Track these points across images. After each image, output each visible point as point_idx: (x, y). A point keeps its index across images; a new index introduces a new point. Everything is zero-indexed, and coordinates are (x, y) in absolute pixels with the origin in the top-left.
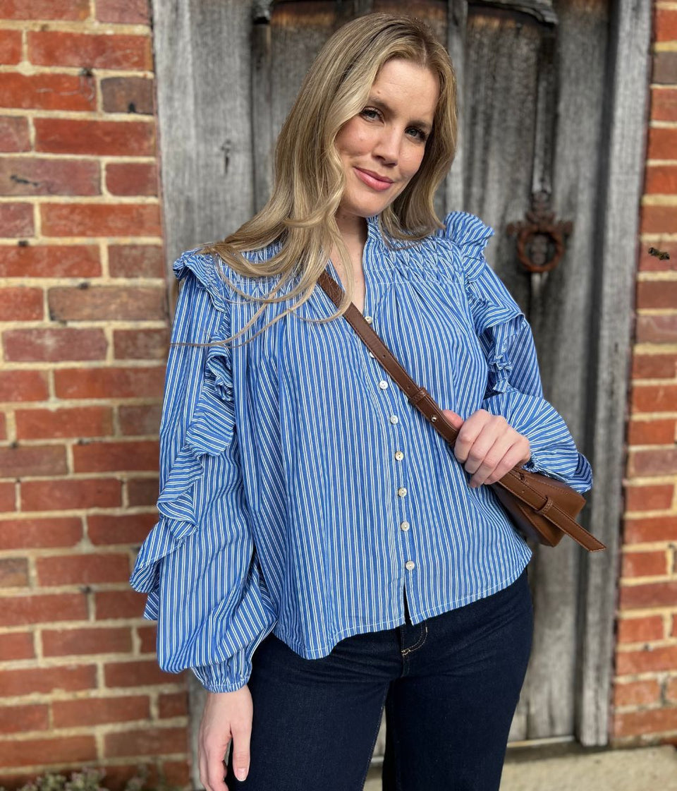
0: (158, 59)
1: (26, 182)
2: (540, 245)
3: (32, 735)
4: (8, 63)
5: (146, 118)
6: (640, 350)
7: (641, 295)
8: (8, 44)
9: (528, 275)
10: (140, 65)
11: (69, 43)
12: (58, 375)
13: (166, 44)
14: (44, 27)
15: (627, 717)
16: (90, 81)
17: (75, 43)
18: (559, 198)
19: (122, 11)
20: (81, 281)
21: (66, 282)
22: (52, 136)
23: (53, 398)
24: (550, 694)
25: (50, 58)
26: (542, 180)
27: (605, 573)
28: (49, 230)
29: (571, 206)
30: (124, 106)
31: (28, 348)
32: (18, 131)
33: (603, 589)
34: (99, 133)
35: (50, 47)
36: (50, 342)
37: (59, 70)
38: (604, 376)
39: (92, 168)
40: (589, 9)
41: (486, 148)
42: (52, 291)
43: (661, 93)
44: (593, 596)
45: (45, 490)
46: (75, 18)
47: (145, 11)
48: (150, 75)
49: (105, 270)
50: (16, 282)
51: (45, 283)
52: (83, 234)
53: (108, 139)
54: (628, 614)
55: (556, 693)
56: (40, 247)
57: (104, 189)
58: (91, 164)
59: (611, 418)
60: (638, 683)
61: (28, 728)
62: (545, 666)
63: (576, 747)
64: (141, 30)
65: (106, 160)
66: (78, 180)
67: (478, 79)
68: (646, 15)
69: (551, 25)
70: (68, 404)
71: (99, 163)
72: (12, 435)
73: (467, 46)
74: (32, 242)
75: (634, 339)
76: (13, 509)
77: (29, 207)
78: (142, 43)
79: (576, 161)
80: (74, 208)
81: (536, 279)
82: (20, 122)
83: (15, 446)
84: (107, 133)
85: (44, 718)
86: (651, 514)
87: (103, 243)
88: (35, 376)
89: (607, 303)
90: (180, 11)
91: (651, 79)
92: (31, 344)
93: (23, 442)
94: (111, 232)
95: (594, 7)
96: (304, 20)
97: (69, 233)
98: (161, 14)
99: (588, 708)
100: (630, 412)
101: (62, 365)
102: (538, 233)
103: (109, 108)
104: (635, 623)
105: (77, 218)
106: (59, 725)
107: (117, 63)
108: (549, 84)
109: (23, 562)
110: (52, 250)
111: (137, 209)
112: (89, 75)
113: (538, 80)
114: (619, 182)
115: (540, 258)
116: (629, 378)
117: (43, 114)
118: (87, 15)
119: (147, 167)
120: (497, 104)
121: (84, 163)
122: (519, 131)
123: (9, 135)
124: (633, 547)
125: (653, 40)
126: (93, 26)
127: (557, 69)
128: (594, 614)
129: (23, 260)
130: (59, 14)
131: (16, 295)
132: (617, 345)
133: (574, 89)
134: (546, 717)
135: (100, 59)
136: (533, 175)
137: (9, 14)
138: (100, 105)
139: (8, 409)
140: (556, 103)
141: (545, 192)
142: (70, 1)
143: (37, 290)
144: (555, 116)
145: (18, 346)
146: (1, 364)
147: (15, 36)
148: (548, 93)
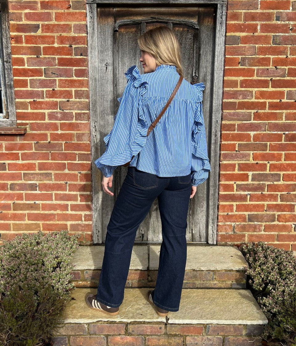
0: (89, 42)
1: (55, 74)
3: (51, 222)
4: (52, 44)
5: (85, 57)
6: (224, 122)
7: (224, 106)
8: (52, 39)
10: (84, 44)
11: (66, 39)
12: (61, 124)
13: (91, 38)
14: (61, 35)
15: (222, 235)
16: (71, 48)
17: (68, 38)
18: (201, 78)
19: (80, 30)
20: (68, 99)
21: (64, 100)
22: (62, 62)
23: (59, 130)
24: (200, 228)
25: (62, 42)
26: (195, 73)
27: (214, 190)
28: (60, 86)
29: (205, 80)
30: (80, 54)
31: (54, 117)
32: (54, 61)
33: (214, 195)
34: (73, 61)
35: (62, 40)
36: (59, 115)
37: (64, 45)
38: (213, 130)
39: (71, 70)
42: (60, 102)
43: (228, 48)
44: (210, 197)
45: (57, 155)
46: (68, 32)
47: (85, 30)
48: (86, 46)
49: (74, 97)
50: (51, 99)
51: (58, 100)
52: (68, 87)
53: (75, 63)
54: (221, 203)
55: (201, 228)
56: (57, 90)
57: (74, 75)
58: (71, 69)
59: (216, 143)
60: (225, 225)
61: (50, 220)
62: (198, 219)
63: (207, 244)
64: (84, 35)
65: (74, 68)
66: (67, 73)
68: (224, 25)
69: (197, 29)
70: (63, 132)
72: (49, 140)
74: (56, 89)
75: (222, 119)
76: (49, 160)
77: (55, 80)
78: (85, 38)
79: (206, 67)
80: (66, 80)
82: (54, 59)
83: (49, 142)
84: (75, 61)
85: (54, 218)
86: (228, 172)
87: (73, 90)
88: (55, 124)
89: (214, 108)
90: (94, 29)
91: (225, 44)
92: (54, 116)
93: (52, 142)
94: (75, 87)
95: (210, 23)
96: (128, 30)
97: (65, 87)
98: (89, 30)
99: (210, 232)
100: (221, 141)
101: (62, 122)
103: (76, 55)
104: (224, 206)
105: (67, 83)
106: (58, 221)
107: (78, 43)
108: (197, 45)
109: (51, 174)
110: (60, 91)
111: (82, 81)
112: (71, 46)
113: (194, 44)
114: (217, 73)
116: (221, 131)
117: (60, 57)
118: (71, 31)
119: (85, 70)
121: (69, 69)
122: (189, 59)
123: (51, 62)
124: (222, 182)
125: (226, 33)
126: (72, 34)
127: (200, 41)
128: (211, 202)
129: (53, 94)
130: (64, 31)
131: (51, 103)
132: (217, 121)
133: (205, 47)
134: (198, 236)
135: (74, 43)
136: (193, 72)
137: (52, 32)
138: (73, 54)
139: (48, 133)
140: (200, 51)
141: (196, 76)
142: (67, 28)
143: (57, 102)
144: (200, 55)
145: (51, 116)
146: (47, 121)
147: (53, 37)
148: (196, 48)
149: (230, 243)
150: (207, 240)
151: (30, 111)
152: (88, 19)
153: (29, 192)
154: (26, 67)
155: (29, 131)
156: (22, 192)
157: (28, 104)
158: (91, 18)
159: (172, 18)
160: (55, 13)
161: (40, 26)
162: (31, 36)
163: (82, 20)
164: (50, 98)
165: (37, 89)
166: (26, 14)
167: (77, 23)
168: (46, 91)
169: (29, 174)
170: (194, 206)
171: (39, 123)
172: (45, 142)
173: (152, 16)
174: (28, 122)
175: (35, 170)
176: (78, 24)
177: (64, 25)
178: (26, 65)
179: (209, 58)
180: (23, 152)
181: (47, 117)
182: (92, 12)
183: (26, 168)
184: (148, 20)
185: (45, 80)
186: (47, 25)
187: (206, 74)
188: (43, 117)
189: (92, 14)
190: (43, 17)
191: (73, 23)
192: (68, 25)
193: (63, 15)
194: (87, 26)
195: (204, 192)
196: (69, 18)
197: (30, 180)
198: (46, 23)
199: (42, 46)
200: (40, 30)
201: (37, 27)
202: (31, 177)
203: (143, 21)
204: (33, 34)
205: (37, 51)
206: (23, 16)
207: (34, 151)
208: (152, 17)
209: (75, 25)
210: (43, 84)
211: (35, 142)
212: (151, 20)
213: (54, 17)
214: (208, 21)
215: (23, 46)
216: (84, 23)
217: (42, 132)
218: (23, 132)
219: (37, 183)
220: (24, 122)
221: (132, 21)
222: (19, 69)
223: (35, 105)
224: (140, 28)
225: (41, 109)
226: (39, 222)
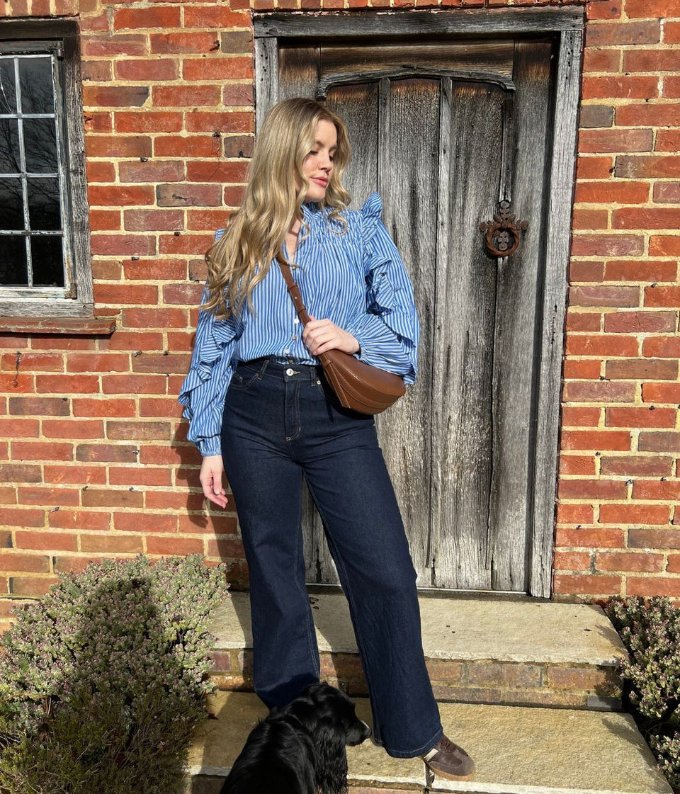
1: (180, 198)
2: (504, 238)
3: (167, 535)
4: (175, 131)
6: (572, 310)
7: (572, 272)
8: (175, 120)
9: (495, 257)
10: (247, 129)
11: (208, 118)
12: (193, 312)
14: (195, 110)
15: (564, 578)
16: (219, 139)
17: (211, 118)
18: (518, 206)
19: (238, 99)
21: (200, 257)
22: (197, 172)
23: (189, 326)
24: (511, 558)
25: (198, 127)
26: (505, 194)
27: (548, 469)
28: (192, 227)
29: (527, 210)
30: (237, 154)
31: (177, 295)
32: (178, 170)
33: (547, 481)
34: (222, 169)
35: (198, 121)
36: (189, 292)
37: (201, 134)
38: (546, 328)
39: (218, 189)
40: (539, 79)
41: (466, 173)
42: (191, 261)
43: (585, 134)
44: (539, 486)
46: (213, 104)
47: (251, 98)
48: (252, 135)
50: (172, 256)
51: (188, 258)
52: (209, 229)
53: (227, 173)
54: (564, 501)
55: (515, 559)
56: (186, 236)
57: (223, 202)
58: (217, 187)
59: (552, 358)
60: (573, 554)
61: (165, 530)
62: (508, 538)
63: (528, 596)
64: (248, 109)
65: (225, 185)
66: (209, 197)
67: (460, 129)
68: (577, 81)
69: (512, 91)
71: (221, 186)
72: (165, 348)
73: (453, 108)
74: (182, 233)
75: (568, 303)
76: (164, 393)
77: (182, 212)
78: (249, 116)
79: (531, 181)
80: (206, 213)
81: (500, 260)
82: (180, 164)
83: (166, 354)
84: (226, 169)
85: (174, 525)
86: (581, 429)
88: (180, 313)
89: (549, 277)
90: (271, 97)
91: (578, 126)
92: (179, 293)
93: (171, 352)
95: (542, 78)
96: (348, 96)
97: (203, 229)
98: (260, 99)
99: (536, 569)
100: (564, 355)
101: (195, 307)
102: (501, 230)
103: (228, 155)
104: (570, 509)
105: (207, 219)
106: (182, 531)
107: (234, 129)
108: (509, 129)
109: (168, 424)
110: (193, 237)
112: (218, 136)
113: (502, 127)
114: (557, 195)
115: (504, 246)
116: (565, 331)
117: (192, 159)
118: (219, 102)
120: (474, 144)
121: (213, 186)
122: (490, 161)
123: (173, 172)
124: (567, 452)
125: (580, 99)
126: (222, 108)
127: (516, 120)
128: (539, 498)
129: (177, 244)
130: (203, 102)
131: (172, 264)
132: (556, 307)
133: (528, 132)
134: (507, 576)
135: (224, 127)
136: (499, 191)
137: (176, 104)
138: (223, 153)
139: (164, 332)
140: (516, 141)
141: (507, 201)
142: (210, 94)
143: (184, 262)
144: (516, 151)
145: (171, 294)
146: (162, 305)
147: (179, 115)
148: (508, 136)
149: (583, 597)
150: (528, 589)
151: (123, 281)
152: (258, 72)
153: (120, 465)
154: (117, 183)
155: (120, 328)
156: (102, 464)
157: (119, 265)
158: (265, 70)
159: (452, 68)
160: (185, 61)
161: (151, 91)
162: (129, 114)
163: (244, 76)
164: (169, 252)
165: (140, 233)
166: (119, 64)
167: (232, 82)
168: (161, 237)
169: (119, 424)
170: (497, 506)
171: (145, 310)
172: (156, 352)
173: (404, 63)
174: (118, 306)
175: (132, 415)
176: (234, 86)
177: (203, 87)
178: (117, 178)
179: (540, 157)
180: (107, 374)
181: (161, 296)
182: (266, 58)
183: (113, 410)
184: (394, 73)
185: (157, 212)
186: (165, 88)
187: (531, 197)
188: (152, 294)
189: (267, 63)
190: (155, 70)
191: (223, 84)
192: (211, 88)
193: (202, 65)
194: (254, 90)
195: (522, 473)
196: (214, 73)
197: (123, 439)
198: (163, 83)
199: (153, 136)
200: (149, 100)
201: (143, 93)
202: (125, 430)
203: (383, 74)
204: (133, 109)
205: (141, 148)
206: (112, 69)
207: (131, 372)
208: (404, 66)
209: (227, 88)
210: (154, 221)
211: (135, 352)
212: (401, 71)
213: (181, 69)
214: (538, 73)
215: (110, 137)
216: (247, 82)
217: (150, 330)
218: (107, 330)
219: (138, 444)
220: (110, 306)
221: (359, 76)
222: (102, 187)
223: (135, 268)
224: (375, 91)
225: (149, 278)
226: (139, 534)
